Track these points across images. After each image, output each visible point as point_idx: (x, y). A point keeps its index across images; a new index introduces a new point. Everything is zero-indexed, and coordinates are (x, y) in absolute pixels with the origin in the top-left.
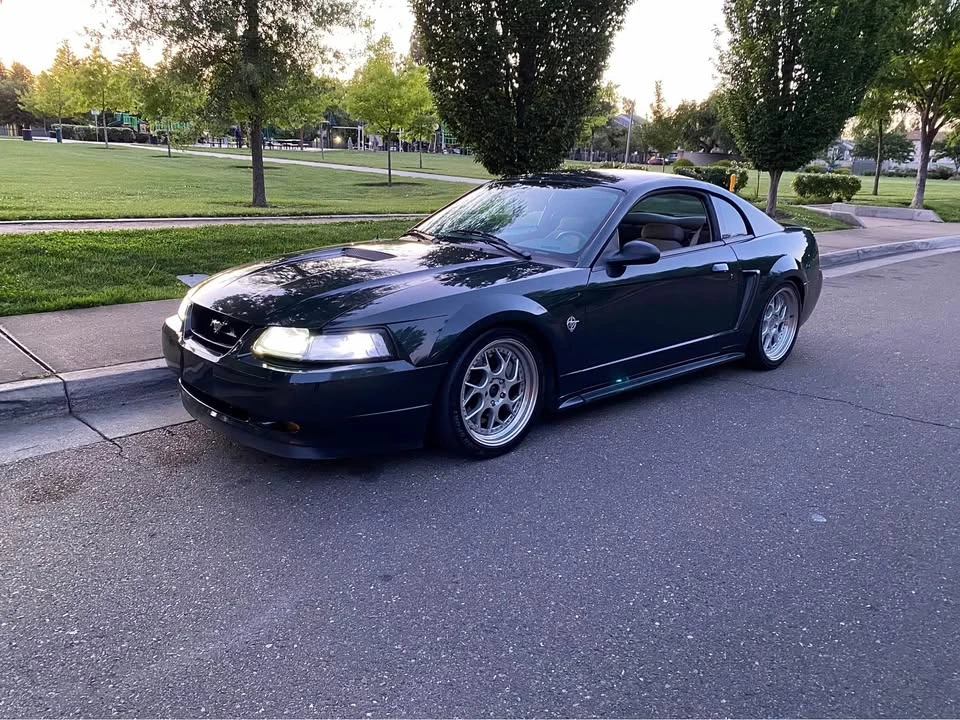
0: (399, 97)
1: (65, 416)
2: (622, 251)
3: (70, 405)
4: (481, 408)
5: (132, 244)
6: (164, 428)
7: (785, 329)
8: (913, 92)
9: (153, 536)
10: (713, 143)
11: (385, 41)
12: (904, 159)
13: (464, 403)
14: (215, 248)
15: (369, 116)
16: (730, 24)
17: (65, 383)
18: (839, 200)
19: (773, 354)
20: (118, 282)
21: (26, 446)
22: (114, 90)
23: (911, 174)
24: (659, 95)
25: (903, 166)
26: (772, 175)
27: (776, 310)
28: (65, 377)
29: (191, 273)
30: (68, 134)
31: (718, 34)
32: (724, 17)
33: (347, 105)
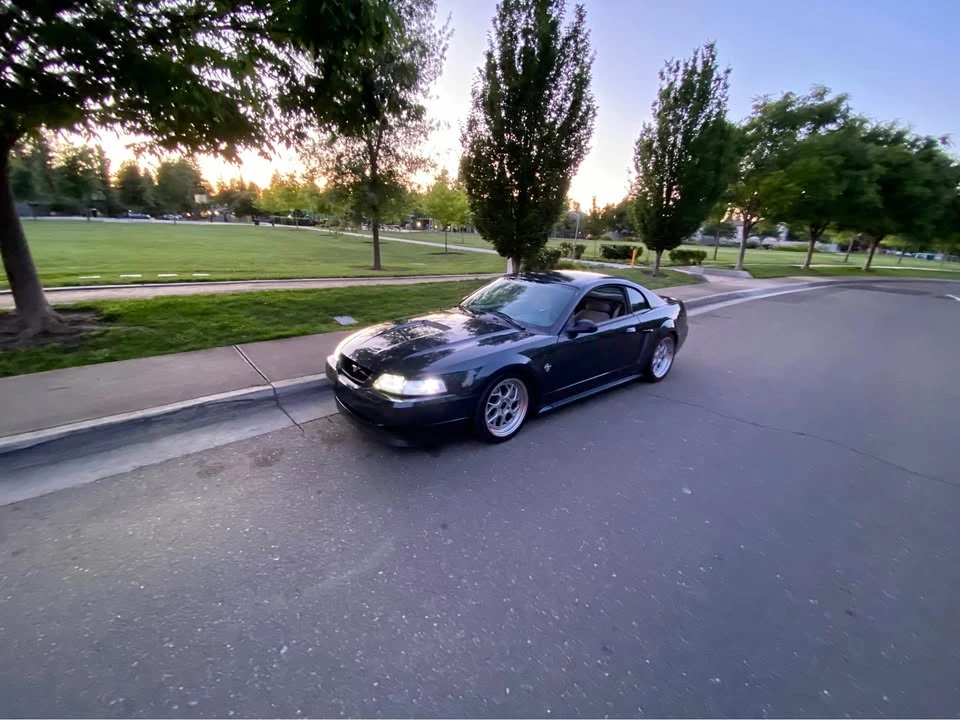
0: (452, 206)
1: (274, 407)
2: (576, 324)
3: (277, 401)
4: (496, 416)
5: (310, 297)
6: (326, 417)
7: (666, 360)
8: (740, 204)
9: (319, 492)
10: (623, 227)
11: (445, 172)
12: (731, 237)
13: (487, 413)
14: (353, 301)
15: (435, 215)
16: (637, 168)
17: (274, 389)
18: (694, 264)
19: (658, 374)
20: (303, 321)
21: (254, 427)
22: (302, 199)
23: (736, 245)
24: (594, 204)
25: (731, 240)
26: (658, 252)
27: (662, 349)
28: (275, 385)
29: (342, 315)
30: (278, 221)
31: (630, 172)
32: (634, 164)
33: (425, 210)
